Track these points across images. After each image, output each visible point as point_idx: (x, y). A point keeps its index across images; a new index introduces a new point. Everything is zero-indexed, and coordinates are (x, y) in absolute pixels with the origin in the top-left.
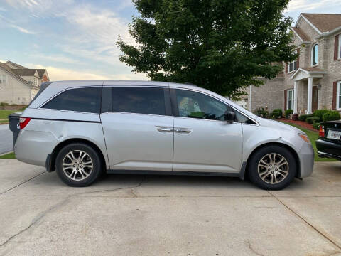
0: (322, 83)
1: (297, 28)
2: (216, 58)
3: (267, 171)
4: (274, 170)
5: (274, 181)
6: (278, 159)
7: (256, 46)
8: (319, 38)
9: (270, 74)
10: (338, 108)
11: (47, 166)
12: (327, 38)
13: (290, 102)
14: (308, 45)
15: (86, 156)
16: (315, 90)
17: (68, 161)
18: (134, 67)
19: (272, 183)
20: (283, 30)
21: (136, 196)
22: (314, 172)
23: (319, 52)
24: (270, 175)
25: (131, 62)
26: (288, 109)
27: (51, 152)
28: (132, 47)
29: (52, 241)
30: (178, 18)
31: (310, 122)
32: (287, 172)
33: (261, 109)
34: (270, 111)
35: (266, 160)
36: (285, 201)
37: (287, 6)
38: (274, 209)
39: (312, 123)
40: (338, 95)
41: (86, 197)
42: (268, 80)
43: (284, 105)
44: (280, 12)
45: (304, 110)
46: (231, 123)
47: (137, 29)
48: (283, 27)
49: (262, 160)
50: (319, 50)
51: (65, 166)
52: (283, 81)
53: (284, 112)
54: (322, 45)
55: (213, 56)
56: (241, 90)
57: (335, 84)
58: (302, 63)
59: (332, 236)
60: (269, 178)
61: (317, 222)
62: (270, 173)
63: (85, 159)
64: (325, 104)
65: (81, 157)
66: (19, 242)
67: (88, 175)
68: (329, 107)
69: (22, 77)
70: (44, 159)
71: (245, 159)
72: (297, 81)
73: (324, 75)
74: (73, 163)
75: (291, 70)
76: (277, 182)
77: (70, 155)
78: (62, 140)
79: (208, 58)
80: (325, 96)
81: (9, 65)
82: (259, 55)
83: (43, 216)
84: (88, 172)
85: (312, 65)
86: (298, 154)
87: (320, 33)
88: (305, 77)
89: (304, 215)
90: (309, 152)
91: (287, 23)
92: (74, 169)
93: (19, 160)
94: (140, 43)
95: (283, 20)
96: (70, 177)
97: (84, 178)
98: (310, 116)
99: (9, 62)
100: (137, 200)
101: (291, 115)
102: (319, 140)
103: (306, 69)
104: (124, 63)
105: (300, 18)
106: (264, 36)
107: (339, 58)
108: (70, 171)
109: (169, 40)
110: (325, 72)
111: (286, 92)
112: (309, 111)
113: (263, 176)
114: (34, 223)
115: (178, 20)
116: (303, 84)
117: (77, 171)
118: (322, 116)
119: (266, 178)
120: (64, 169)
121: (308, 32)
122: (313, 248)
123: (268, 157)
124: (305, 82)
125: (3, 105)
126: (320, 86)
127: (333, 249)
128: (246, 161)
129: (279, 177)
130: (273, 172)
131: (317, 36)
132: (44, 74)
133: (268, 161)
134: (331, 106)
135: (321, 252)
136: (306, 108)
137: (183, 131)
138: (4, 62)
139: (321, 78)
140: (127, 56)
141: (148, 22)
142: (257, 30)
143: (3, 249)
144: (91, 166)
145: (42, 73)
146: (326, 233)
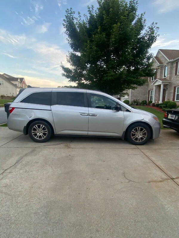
0: (168, 87)
1: (156, 57)
2: (112, 76)
3: (136, 136)
4: (139, 135)
5: (139, 141)
6: (142, 130)
7: (134, 68)
8: (168, 63)
9: (140, 84)
10: (175, 100)
11: (24, 133)
12: (172, 63)
13: (151, 97)
14: (162, 67)
15: (44, 127)
16: (164, 91)
17: (35, 130)
18: (69, 79)
19: (138, 141)
20: (148, 60)
21: (69, 148)
22: (160, 135)
23: (168, 70)
24: (137, 138)
25: (68, 77)
26: (150, 100)
27: (25, 125)
28: (68, 68)
29: (26, 172)
30: (92, 54)
31: (161, 108)
32: (146, 136)
33: (136, 100)
34: (140, 101)
35: (135, 130)
36: (144, 151)
37: (151, 47)
38: (138, 156)
39: (162, 108)
40: (176, 94)
41: (44, 148)
42: (139, 86)
43: (148, 98)
44: (147, 50)
45: (158, 101)
46: (118, 111)
47: (71, 58)
48: (149, 59)
49: (133, 130)
50: (168, 69)
51: (33, 132)
52: (148, 85)
53: (147, 102)
54: (169, 67)
55: (110, 74)
56: (125, 92)
57: (175, 88)
58: (158, 76)
59: (166, 170)
60: (137, 139)
61: (159, 163)
62: (137, 136)
63: (44, 129)
64: (169, 98)
65: (42, 128)
66: (10, 173)
67: (45, 137)
68: (171, 100)
69: (12, 82)
70: (22, 129)
71: (125, 129)
72: (155, 86)
73: (169, 83)
74: (37, 131)
75: (152, 80)
76: (140, 141)
77: (36, 127)
78: (31, 119)
79: (108, 75)
80: (169, 94)
81: (4, 75)
82: (135, 73)
83: (22, 159)
84: (45, 135)
85: (163, 78)
86: (152, 127)
87: (169, 60)
88: (159, 84)
89: (153, 159)
90: (158, 126)
91: (151, 56)
92: (38, 134)
93: (10, 129)
94: (73, 66)
95: (148, 54)
96: (36, 138)
97: (43, 138)
98: (161, 104)
99: (5, 74)
100: (70, 150)
101: (151, 104)
102: (164, 119)
103: (160, 79)
104: (64, 77)
105: (159, 52)
106: (138, 63)
107: (178, 74)
108: (36, 135)
109: (88, 65)
110: (170, 81)
111: (149, 91)
112: (160, 102)
113: (133, 138)
114: (18, 162)
115: (92, 55)
116: (158, 88)
117: (39, 135)
118: (167, 104)
119: (135, 139)
120: (33, 134)
121: (162, 60)
122: (156, 177)
123: (136, 129)
124: (159, 86)
125: (2, 97)
126: (167, 89)
127: (166, 177)
128: (125, 130)
129: (142, 138)
130: (139, 136)
131: (167, 62)
132: (23, 80)
133: (137, 131)
134: (172, 99)
135: (159, 179)
136: (159, 100)
137: (93, 115)
138: (2, 74)
139: (168, 84)
140: (66, 74)
141: (77, 55)
142: (135, 60)
143: (2, 176)
144: (47, 132)
145: (22, 79)
146: (163, 169)
